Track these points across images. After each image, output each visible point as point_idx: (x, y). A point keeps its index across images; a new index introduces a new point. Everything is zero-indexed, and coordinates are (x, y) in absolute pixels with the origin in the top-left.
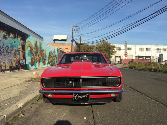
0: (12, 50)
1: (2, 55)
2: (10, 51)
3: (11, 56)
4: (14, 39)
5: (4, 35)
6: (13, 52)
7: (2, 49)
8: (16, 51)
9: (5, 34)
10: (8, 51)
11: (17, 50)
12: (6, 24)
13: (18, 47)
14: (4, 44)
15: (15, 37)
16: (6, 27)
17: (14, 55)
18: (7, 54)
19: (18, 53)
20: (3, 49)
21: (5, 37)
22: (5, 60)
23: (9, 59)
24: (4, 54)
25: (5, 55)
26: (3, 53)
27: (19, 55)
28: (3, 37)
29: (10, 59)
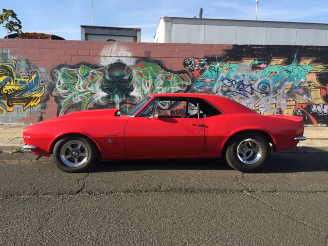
0: (280, 87)
1: (248, 97)
2: (272, 90)
3: (275, 98)
4: (285, 67)
5: (254, 65)
6: (284, 91)
7: (249, 87)
8: (293, 88)
9: (257, 62)
10: (267, 90)
11: (296, 85)
12: (258, 46)
13: (303, 80)
14: (253, 80)
15: (288, 63)
16: (258, 50)
17: (286, 96)
18: (264, 95)
19: (301, 91)
20: (251, 88)
21: (254, 67)
22: (257, 105)
23: (269, 103)
24: (254, 95)
25: (257, 97)
26: (252, 94)
27: (309, 95)
28: (251, 69)
29: (272, 104)
